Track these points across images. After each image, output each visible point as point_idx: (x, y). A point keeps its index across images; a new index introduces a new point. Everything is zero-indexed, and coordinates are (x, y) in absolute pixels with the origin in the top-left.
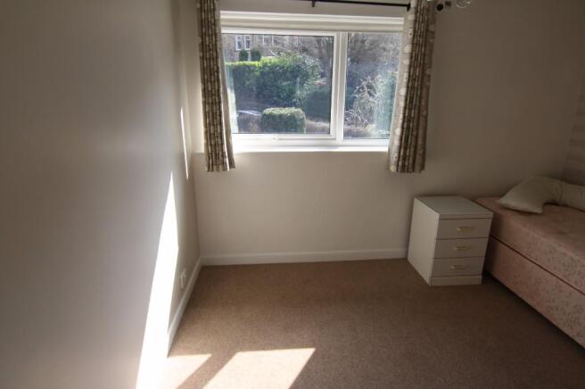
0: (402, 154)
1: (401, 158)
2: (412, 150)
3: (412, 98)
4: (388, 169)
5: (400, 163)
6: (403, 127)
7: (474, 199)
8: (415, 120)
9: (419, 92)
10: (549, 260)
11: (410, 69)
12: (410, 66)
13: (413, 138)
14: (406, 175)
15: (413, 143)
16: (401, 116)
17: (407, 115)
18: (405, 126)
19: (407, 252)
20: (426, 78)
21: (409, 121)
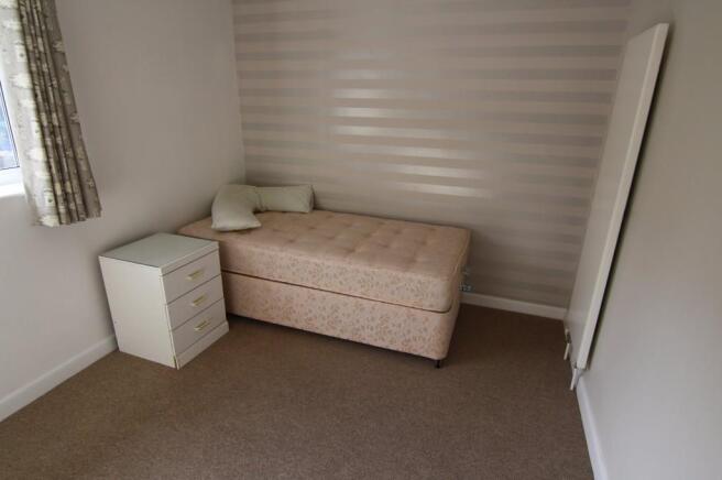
0: (59, 192)
1: (60, 200)
2: (75, 182)
3: (45, 93)
4: (41, 224)
5: (62, 209)
6: (45, 146)
7: (176, 232)
8: (64, 130)
9: (55, 82)
10: (294, 273)
11: (24, 39)
12: (23, 33)
13: (70, 161)
14: (77, 225)
15: (73, 170)
16: (35, 126)
17: (45, 124)
18: (49, 143)
19: (115, 340)
20: (59, 57)
21: (53, 133)
